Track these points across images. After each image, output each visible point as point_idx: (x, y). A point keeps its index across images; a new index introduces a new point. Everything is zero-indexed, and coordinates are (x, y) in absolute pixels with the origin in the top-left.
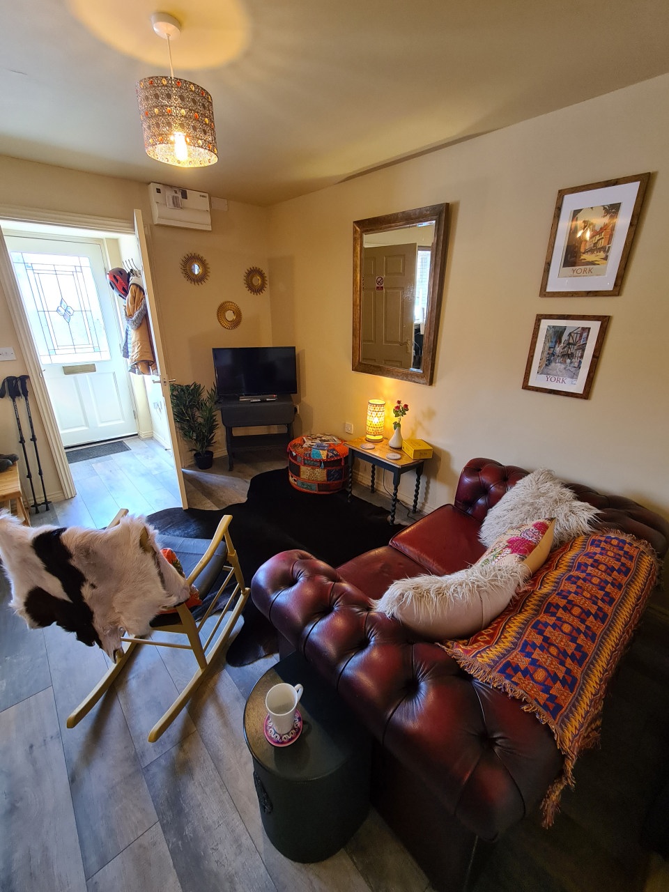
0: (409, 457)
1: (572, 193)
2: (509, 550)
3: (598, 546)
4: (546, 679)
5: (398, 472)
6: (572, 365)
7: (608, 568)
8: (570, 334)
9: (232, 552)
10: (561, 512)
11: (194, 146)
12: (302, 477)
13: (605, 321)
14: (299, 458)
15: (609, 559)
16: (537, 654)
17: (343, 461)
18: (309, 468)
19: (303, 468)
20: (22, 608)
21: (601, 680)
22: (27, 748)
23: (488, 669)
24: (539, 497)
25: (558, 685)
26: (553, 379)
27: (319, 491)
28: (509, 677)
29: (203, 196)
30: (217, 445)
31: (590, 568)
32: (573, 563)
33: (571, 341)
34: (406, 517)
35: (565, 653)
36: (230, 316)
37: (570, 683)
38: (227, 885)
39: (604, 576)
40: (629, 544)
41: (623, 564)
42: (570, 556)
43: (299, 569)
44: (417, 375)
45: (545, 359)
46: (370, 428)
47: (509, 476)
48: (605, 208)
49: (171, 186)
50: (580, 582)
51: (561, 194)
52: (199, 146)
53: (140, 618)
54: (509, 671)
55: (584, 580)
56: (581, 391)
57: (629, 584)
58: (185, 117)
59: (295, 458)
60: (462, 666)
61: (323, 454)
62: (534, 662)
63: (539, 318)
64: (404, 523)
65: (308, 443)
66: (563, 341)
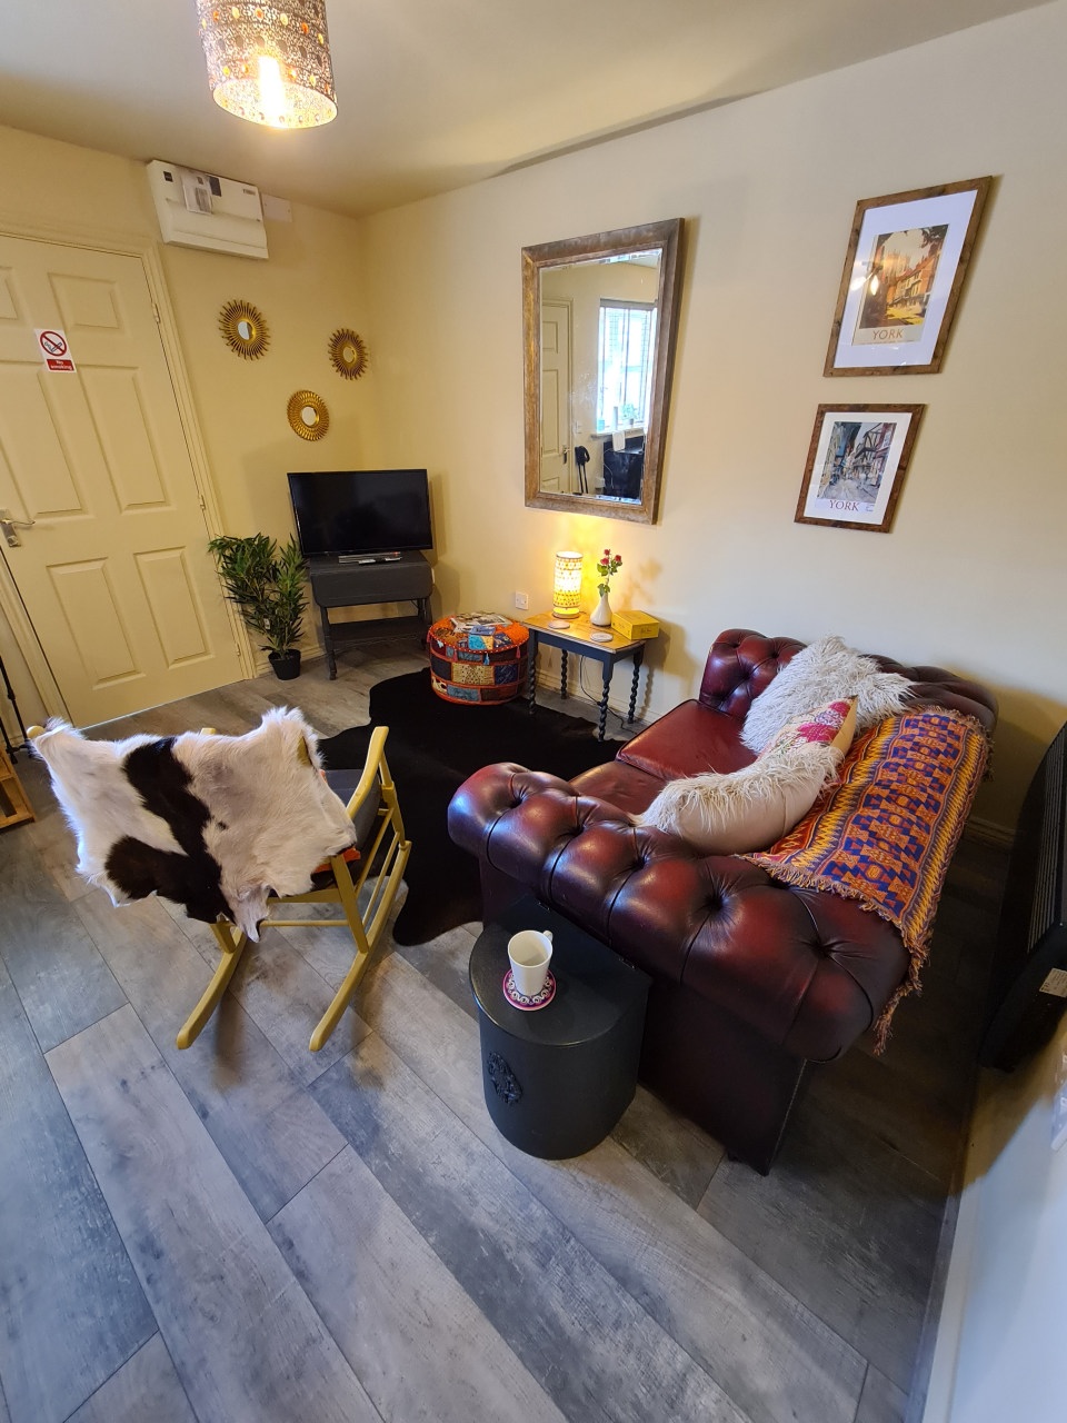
0: (624, 636)
1: (878, 205)
2: (804, 739)
3: (915, 726)
4: (881, 876)
5: (608, 660)
6: (868, 482)
7: (932, 750)
8: (867, 435)
9: (388, 785)
10: (862, 688)
11: (304, 85)
12: (455, 679)
13: (917, 412)
14: (449, 652)
15: (930, 739)
16: (866, 850)
17: (518, 651)
18: (466, 666)
19: (457, 667)
20: (103, 873)
21: (940, 875)
22: (118, 1084)
23: (809, 873)
24: (829, 672)
25: (897, 880)
26: (840, 505)
27: (483, 700)
28: (837, 877)
29: (250, 192)
30: (303, 640)
31: (910, 752)
32: (887, 749)
33: (868, 445)
34: (619, 729)
35: (897, 847)
36: (309, 416)
37: (909, 878)
38: (465, 1199)
39: (930, 760)
40: (954, 721)
41: (950, 745)
42: (881, 741)
43: (520, 786)
44: (633, 509)
45: (829, 474)
46: (561, 597)
47: (778, 652)
48: (924, 233)
49: (191, 170)
50: (901, 769)
51: (862, 206)
52: (312, 88)
53: (298, 869)
54: (835, 871)
55: (906, 766)
56: (879, 520)
57: (959, 768)
58: (287, 28)
59: (443, 651)
60: (773, 874)
61: (488, 643)
62: (864, 859)
63: (823, 410)
64: (619, 738)
65: (460, 627)
66: (856, 446)
